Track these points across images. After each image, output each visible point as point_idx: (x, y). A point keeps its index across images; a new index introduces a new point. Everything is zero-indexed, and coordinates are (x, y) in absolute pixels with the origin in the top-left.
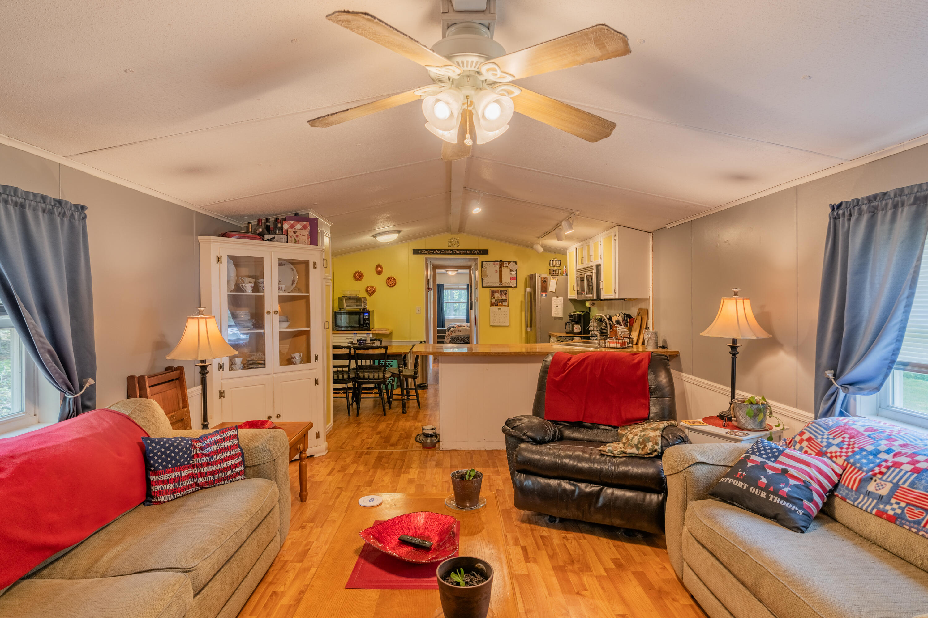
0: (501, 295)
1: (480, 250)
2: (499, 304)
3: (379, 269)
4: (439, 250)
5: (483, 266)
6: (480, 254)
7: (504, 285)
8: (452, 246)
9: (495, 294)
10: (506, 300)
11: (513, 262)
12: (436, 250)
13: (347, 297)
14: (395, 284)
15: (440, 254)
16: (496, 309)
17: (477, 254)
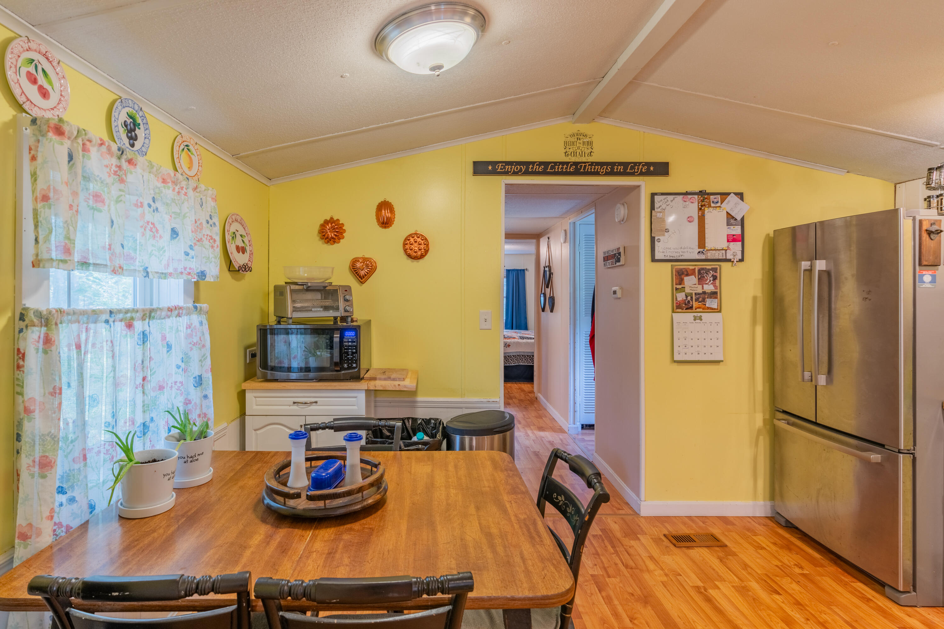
0: (701, 280)
1: (648, 164)
2: (695, 304)
3: (386, 213)
4: (541, 163)
5: (657, 205)
6: (648, 173)
7: (710, 255)
8: (575, 154)
9: (686, 279)
10: (714, 295)
11: (736, 194)
12: (533, 163)
13: (296, 284)
14: (427, 251)
15: (545, 173)
16: (688, 317)
17: (642, 174)
